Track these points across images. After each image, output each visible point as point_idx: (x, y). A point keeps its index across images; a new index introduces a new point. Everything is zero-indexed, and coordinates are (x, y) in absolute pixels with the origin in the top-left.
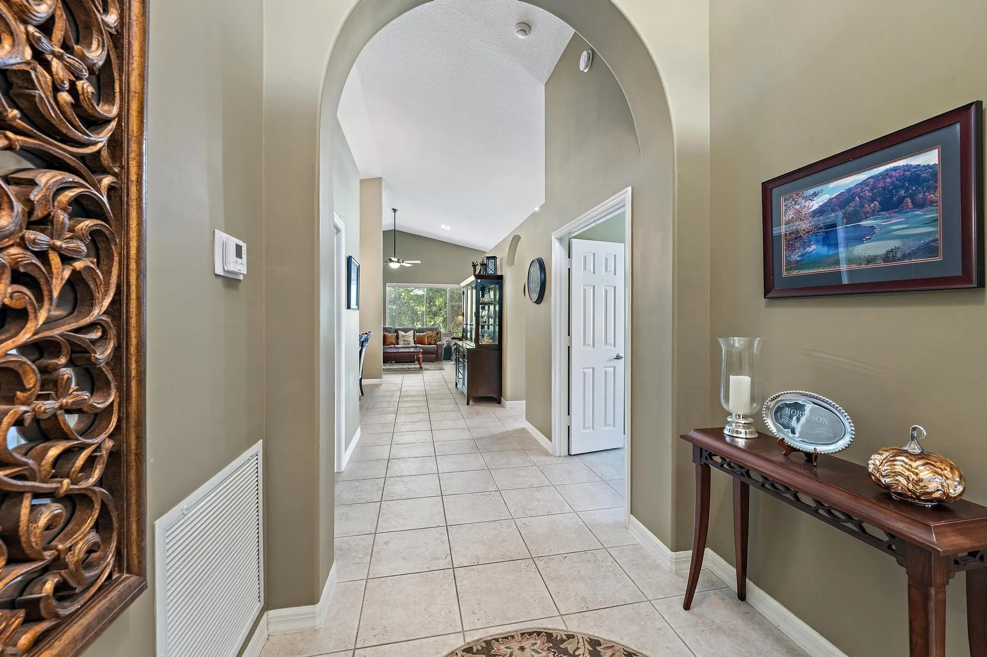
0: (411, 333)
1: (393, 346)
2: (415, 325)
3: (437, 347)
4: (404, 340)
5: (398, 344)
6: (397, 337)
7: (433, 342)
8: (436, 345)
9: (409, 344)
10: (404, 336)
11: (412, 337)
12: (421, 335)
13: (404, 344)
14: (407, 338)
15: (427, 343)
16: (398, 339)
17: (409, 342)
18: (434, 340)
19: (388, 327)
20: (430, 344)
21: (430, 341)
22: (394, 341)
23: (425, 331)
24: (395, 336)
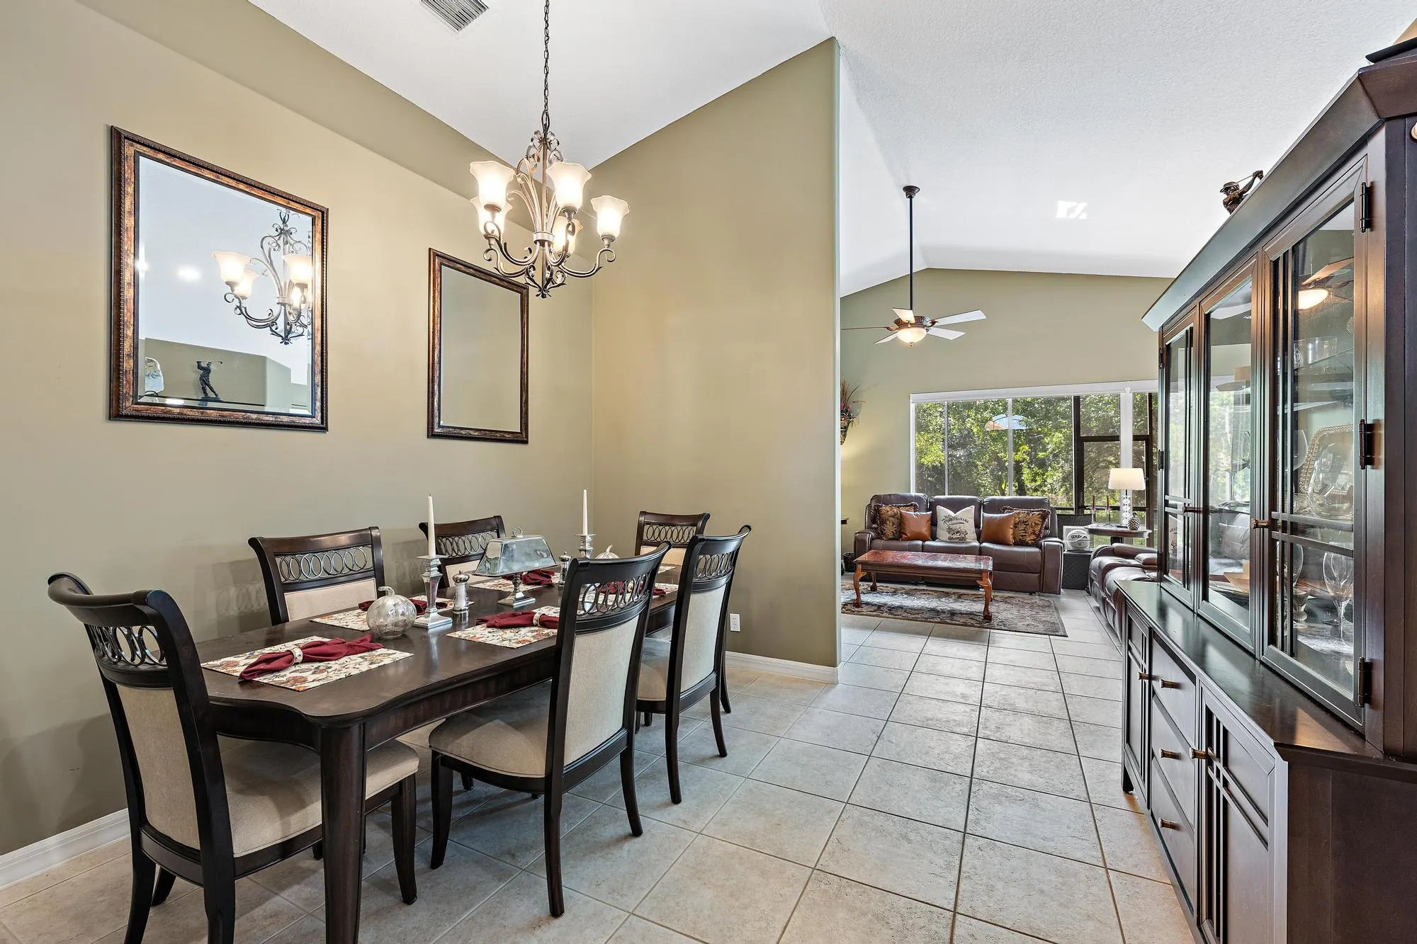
0: (968, 513)
1: (920, 543)
3: (1043, 554)
4: (950, 530)
5: (933, 536)
6: (933, 522)
7: (1029, 539)
8: (1040, 547)
9: (963, 540)
10: (951, 520)
11: (972, 522)
12: (996, 518)
13: (950, 538)
14: (958, 526)
15: (1011, 540)
16: (936, 525)
17: (963, 536)
18: (1034, 533)
19: (912, 497)
20: (1022, 543)
21: (1022, 536)
22: (926, 531)
23: (1007, 509)
24: (928, 518)
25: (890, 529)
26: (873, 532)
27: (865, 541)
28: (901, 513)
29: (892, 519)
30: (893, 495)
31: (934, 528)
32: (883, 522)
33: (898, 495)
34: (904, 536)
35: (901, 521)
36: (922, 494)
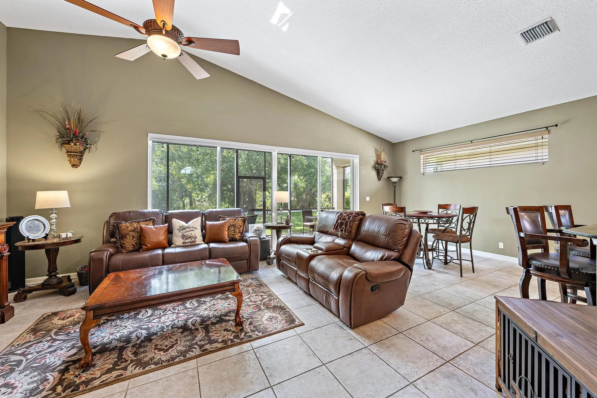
0: (197, 222)
1: (160, 251)
2: (184, 199)
3: (250, 246)
4: (183, 237)
5: (170, 244)
6: (170, 231)
7: (237, 236)
8: (246, 241)
9: (194, 242)
10: (184, 229)
11: (199, 228)
12: (216, 225)
13: (183, 243)
14: (190, 233)
15: (227, 238)
16: (172, 233)
17: (194, 240)
18: (240, 232)
19: (149, 212)
20: (233, 240)
21: (233, 235)
22: (164, 239)
23: (221, 217)
24: (165, 229)
25: (130, 242)
26: (111, 247)
27: (101, 260)
28: (141, 228)
29: (133, 233)
30: (133, 212)
31: (170, 235)
32: (123, 237)
33: (137, 212)
34: (144, 247)
35: (141, 234)
36: (158, 210)
